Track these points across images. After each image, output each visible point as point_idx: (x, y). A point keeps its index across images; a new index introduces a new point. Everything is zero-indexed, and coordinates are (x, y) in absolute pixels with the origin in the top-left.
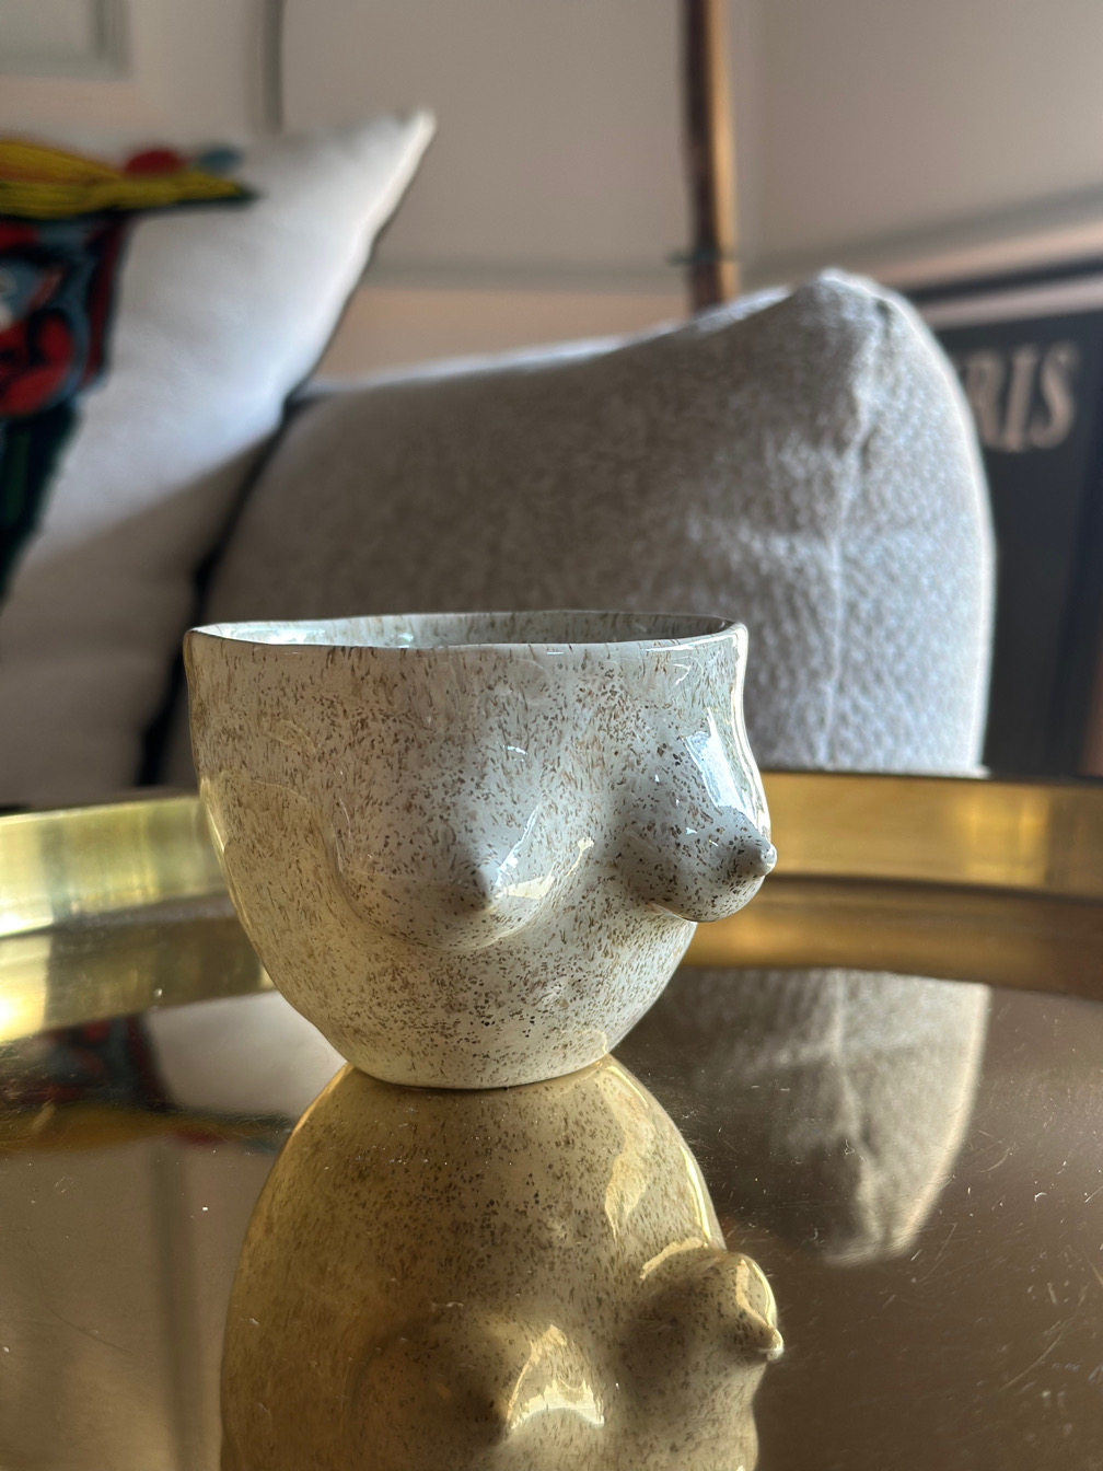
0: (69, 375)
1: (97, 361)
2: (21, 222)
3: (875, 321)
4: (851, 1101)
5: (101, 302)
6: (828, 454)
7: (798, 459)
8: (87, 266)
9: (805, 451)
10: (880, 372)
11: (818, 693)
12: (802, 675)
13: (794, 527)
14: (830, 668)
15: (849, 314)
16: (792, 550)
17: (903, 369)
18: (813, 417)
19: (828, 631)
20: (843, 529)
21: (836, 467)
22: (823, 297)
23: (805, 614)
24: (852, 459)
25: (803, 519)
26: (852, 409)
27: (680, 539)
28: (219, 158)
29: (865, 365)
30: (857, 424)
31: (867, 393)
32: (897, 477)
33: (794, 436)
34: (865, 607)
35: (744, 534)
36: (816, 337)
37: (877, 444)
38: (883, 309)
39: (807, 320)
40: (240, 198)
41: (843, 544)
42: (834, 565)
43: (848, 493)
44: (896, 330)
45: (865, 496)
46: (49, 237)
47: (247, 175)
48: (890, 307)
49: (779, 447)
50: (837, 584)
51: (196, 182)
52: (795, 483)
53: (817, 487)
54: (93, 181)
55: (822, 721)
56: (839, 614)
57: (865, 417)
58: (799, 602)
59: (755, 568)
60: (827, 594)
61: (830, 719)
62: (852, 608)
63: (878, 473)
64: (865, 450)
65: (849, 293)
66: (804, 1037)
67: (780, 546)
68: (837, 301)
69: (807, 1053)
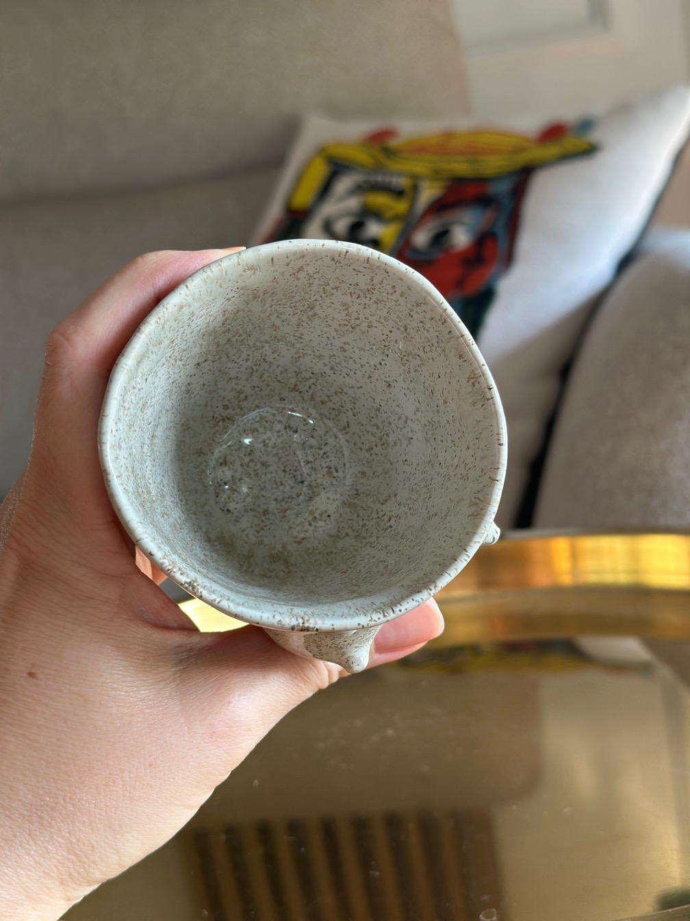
1: (509, 259)
2: (482, 181)
5: (513, 223)
8: (509, 204)
28: (586, 125)
40: (589, 151)
46: (493, 189)
47: (596, 135)
51: (570, 143)
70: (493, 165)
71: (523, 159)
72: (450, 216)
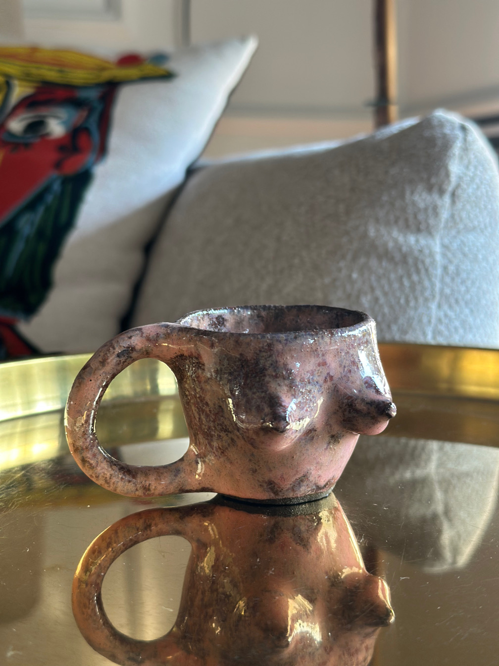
0: (90, 157)
1: (102, 150)
2: (70, 87)
3: (459, 134)
4: (439, 495)
5: (105, 123)
6: (435, 196)
7: (421, 198)
8: (99, 107)
9: (425, 195)
10: (461, 158)
11: (428, 308)
12: (421, 300)
13: (418, 230)
14: (434, 297)
15: (447, 131)
16: (417, 241)
17: (472, 156)
18: (429, 179)
19: (433, 279)
20: (442, 232)
21: (439, 203)
22: (435, 122)
23: (423, 272)
24: (447, 199)
25: (423, 227)
26: (448, 175)
27: (365, 235)
29: (454, 155)
30: (449, 182)
31: (455, 168)
32: (468, 207)
33: (420, 187)
34: (452, 268)
35: (395, 233)
36: (431, 142)
37: (459, 192)
38: (463, 128)
39: (427, 134)
40: (168, 76)
41: (442, 239)
42: (437, 248)
43: (445, 215)
44: (469, 138)
45: (452, 216)
46: (83, 94)
47: (171, 66)
48: (467, 127)
49: (412, 193)
50: (438, 257)
51: (148, 69)
52: (419, 210)
53: (430, 211)
54: (103, 69)
55: (429, 322)
56: (439, 271)
57: (453, 179)
58: (420, 266)
59: (400, 250)
60: (433, 262)
61: (433, 321)
62: (445, 268)
63: (459, 205)
64: (453, 195)
65: (448, 121)
66: (417, 466)
67: (412, 239)
68: (441, 124)
69: (419, 473)
70: (78, 77)
71: (106, 75)
72: (43, 112)
